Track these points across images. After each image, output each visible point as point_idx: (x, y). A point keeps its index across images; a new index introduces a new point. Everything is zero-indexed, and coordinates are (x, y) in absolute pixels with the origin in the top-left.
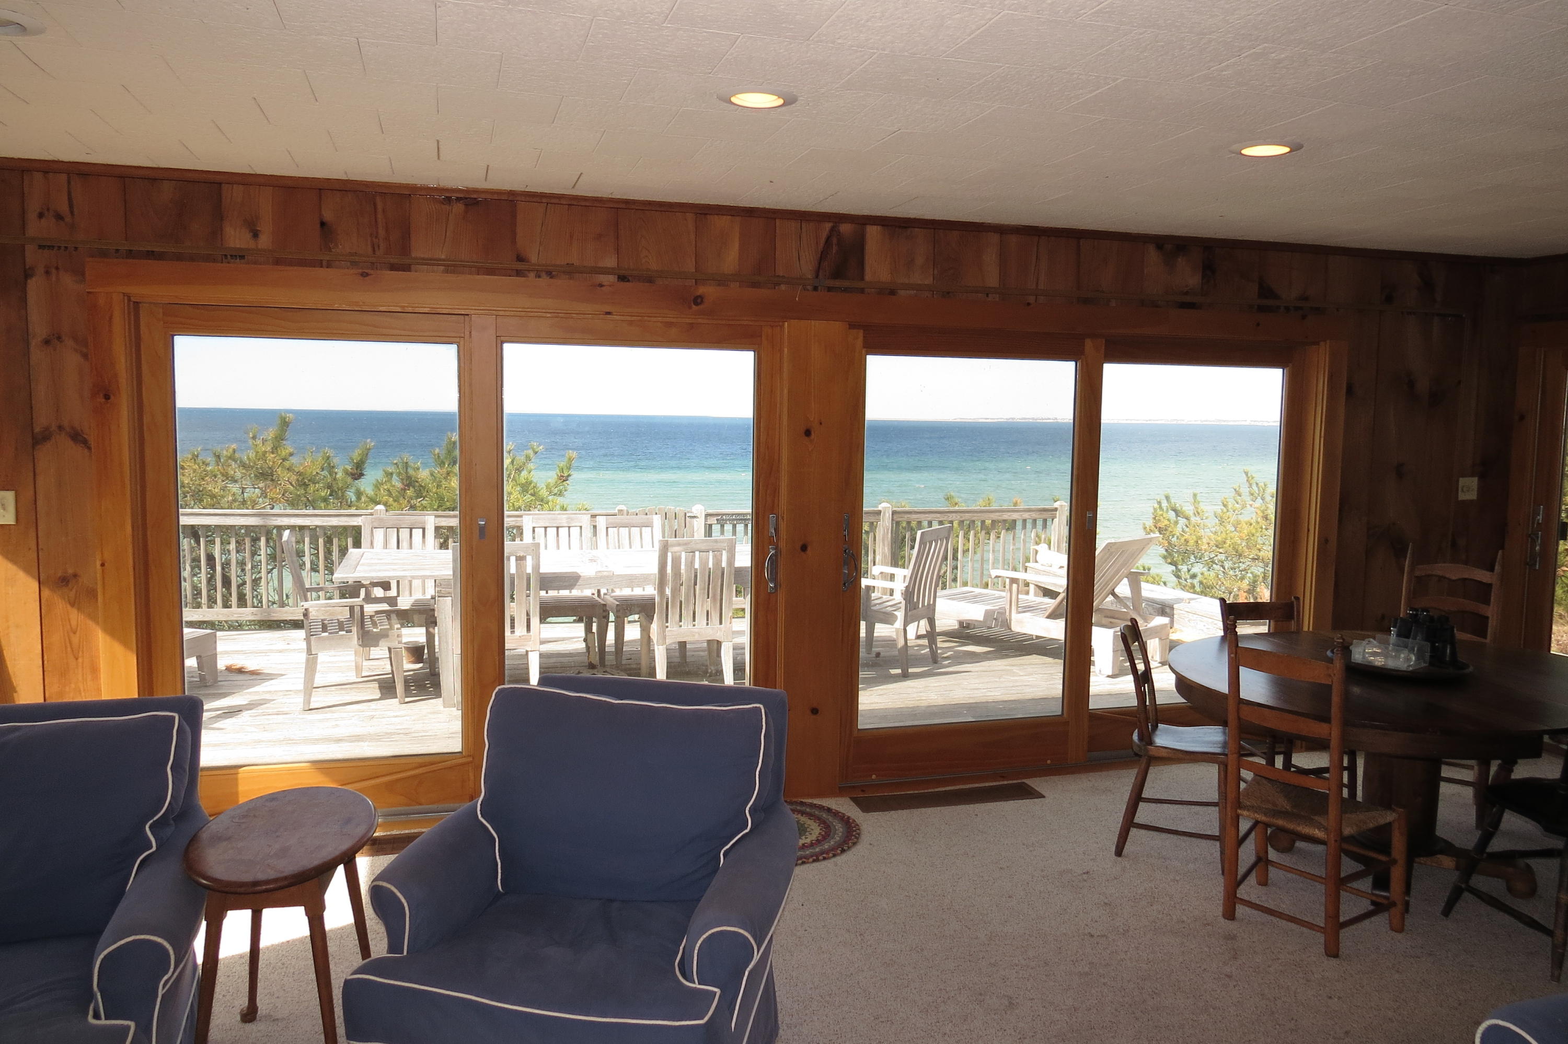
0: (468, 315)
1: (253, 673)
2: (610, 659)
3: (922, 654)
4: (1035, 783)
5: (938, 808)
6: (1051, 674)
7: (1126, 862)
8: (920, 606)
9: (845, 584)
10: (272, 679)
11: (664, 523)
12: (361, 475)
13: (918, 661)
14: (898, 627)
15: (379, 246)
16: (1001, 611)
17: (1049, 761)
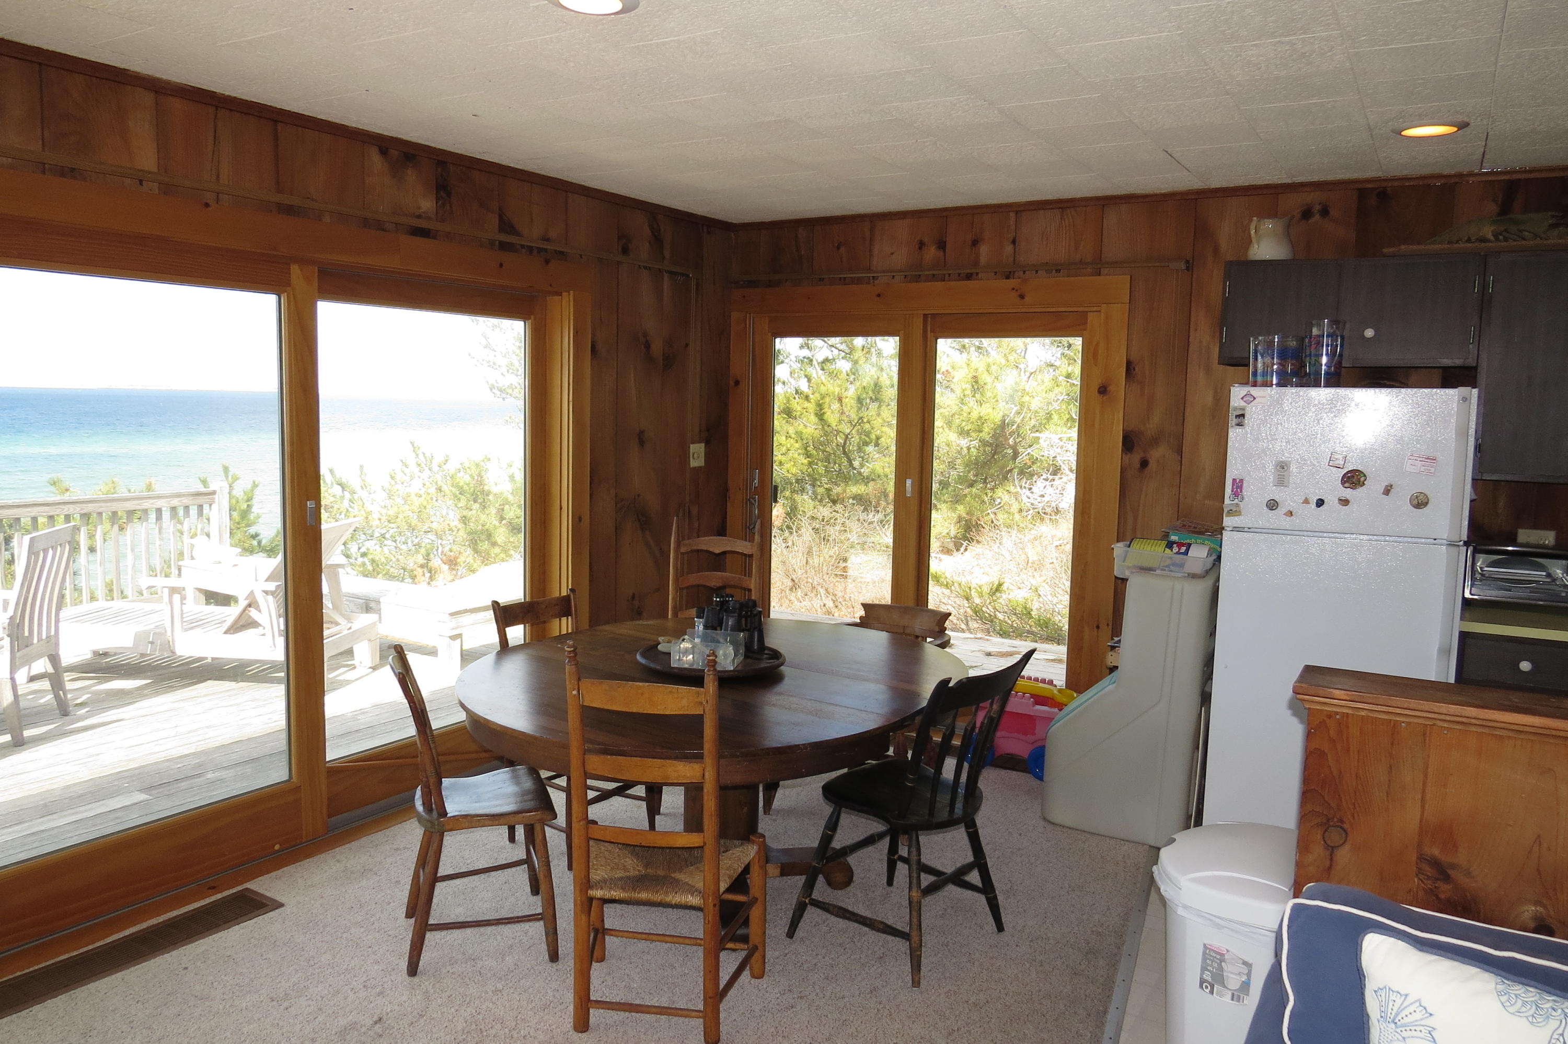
4: (262, 885)
7: (427, 983)
8: (35, 641)
13: (38, 716)
16: (158, 631)
17: (277, 847)
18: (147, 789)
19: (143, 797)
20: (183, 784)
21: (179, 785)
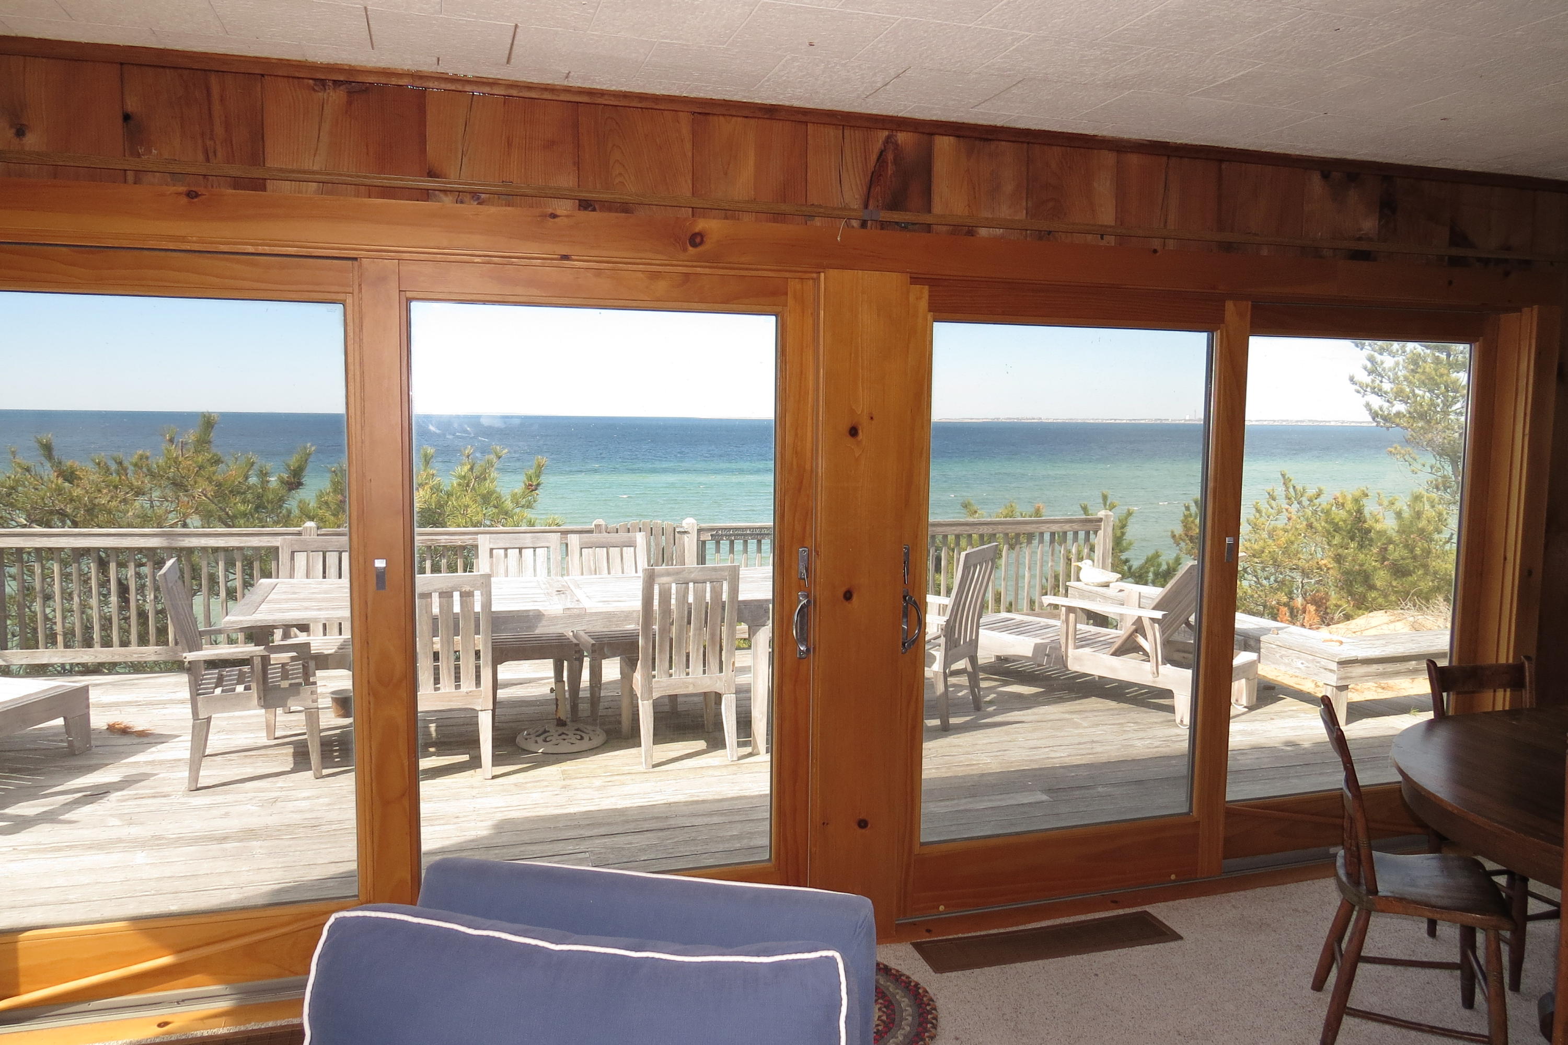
0: (356, 259)
1: (142, 734)
2: (584, 708)
3: (959, 698)
4: (1159, 911)
5: (1040, 962)
6: (1122, 724)
8: (962, 643)
9: (904, 644)
10: (163, 743)
11: (650, 539)
12: (299, 484)
13: (956, 707)
14: (937, 670)
15: (215, 152)
16: (1053, 645)
17: (1173, 877)
18: (1049, 791)
19: (1044, 797)
20: (1077, 792)
21: (1074, 793)
